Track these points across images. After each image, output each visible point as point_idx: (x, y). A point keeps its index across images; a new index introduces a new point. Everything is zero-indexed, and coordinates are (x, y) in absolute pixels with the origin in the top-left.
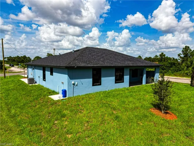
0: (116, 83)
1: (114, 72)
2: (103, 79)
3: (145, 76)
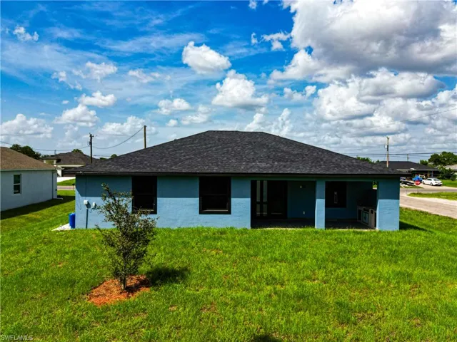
0: (201, 213)
1: (196, 186)
2: (161, 201)
3: (320, 204)
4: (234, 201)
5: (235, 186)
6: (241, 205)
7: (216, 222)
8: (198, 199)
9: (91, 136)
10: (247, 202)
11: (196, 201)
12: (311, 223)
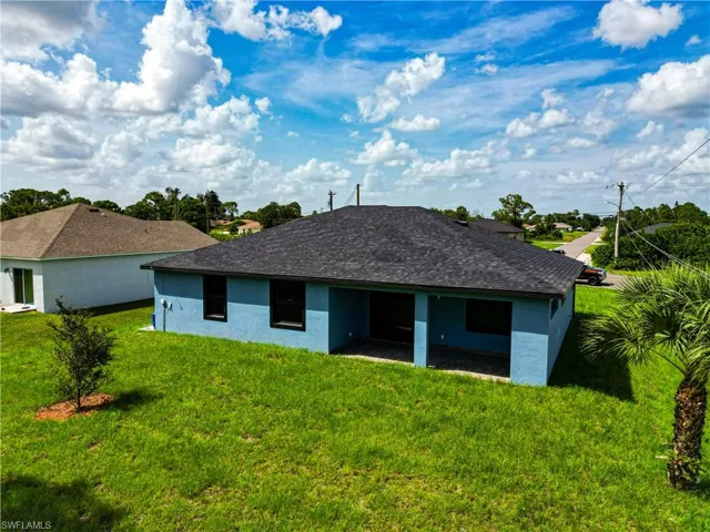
0: (271, 326)
1: (266, 292)
2: (231, 307)
3: (421, 329)
4: (309, 314)
5: (310, 294)
6: (318, 320)
7: (287, 339)
8: (268, 308)
9: (331, 194)
10: (324, 315)
11: (266, 310)
12: (408, 355)
